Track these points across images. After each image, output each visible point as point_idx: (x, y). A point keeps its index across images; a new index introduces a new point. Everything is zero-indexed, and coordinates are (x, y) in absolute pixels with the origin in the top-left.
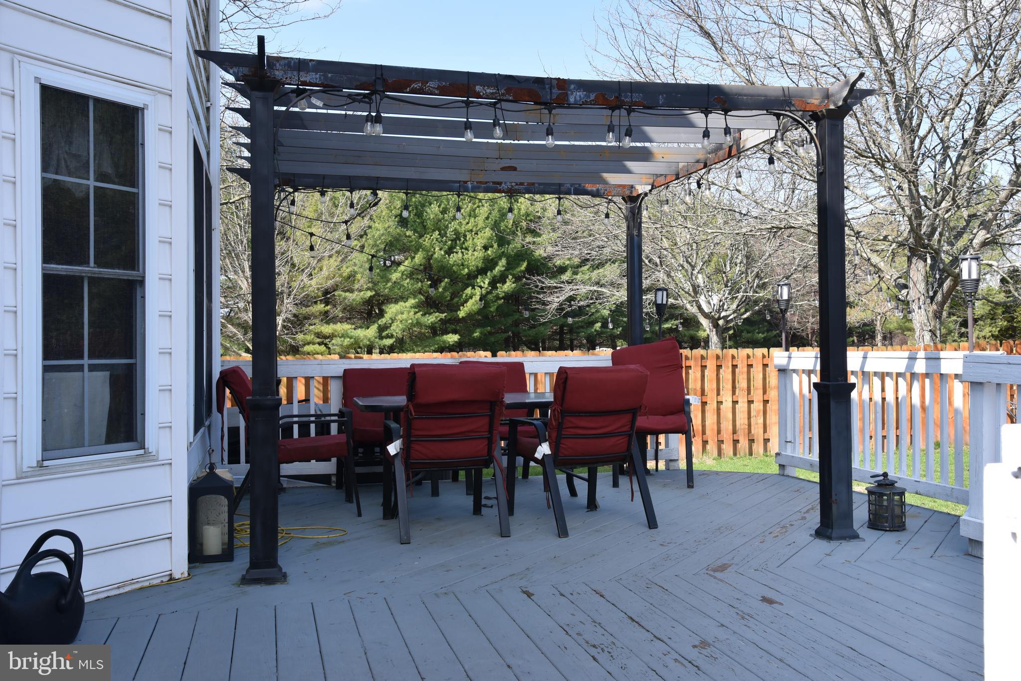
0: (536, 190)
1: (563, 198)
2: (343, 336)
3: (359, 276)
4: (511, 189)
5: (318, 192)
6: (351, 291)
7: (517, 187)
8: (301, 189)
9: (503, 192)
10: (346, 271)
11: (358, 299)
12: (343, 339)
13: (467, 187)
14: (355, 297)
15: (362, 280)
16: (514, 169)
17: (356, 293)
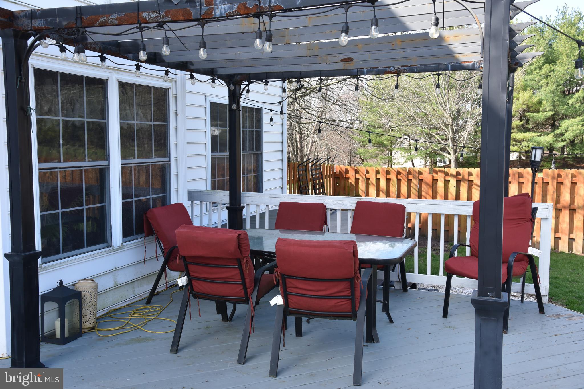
0: (418, 69)
1: (441, 74)
2: (529, 140)
3: (544, 102)
4: (397, 70)
5: (264, 83)
6: (538, 112)
7: (402, 68)
8: (253, 82)
9: (391, 73)
10: (535, 100)
11: (542, 117)
12: (529, 142)
13: (363, 71)
14: (540, 116)
15: (547, 105)
16: (351, 60)
17: (541, 113)
